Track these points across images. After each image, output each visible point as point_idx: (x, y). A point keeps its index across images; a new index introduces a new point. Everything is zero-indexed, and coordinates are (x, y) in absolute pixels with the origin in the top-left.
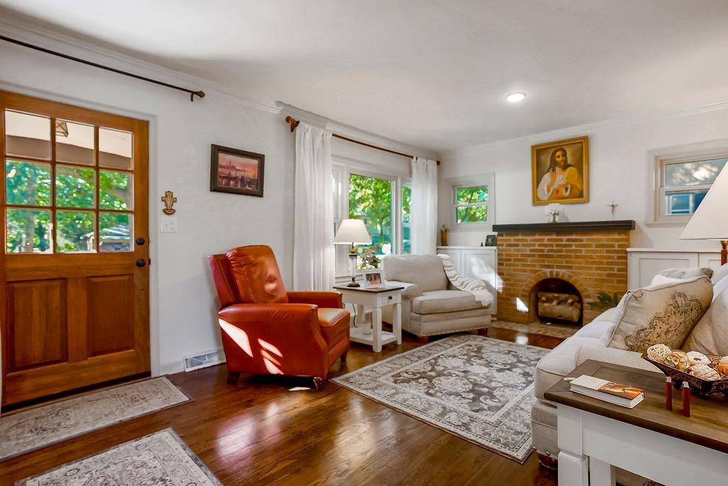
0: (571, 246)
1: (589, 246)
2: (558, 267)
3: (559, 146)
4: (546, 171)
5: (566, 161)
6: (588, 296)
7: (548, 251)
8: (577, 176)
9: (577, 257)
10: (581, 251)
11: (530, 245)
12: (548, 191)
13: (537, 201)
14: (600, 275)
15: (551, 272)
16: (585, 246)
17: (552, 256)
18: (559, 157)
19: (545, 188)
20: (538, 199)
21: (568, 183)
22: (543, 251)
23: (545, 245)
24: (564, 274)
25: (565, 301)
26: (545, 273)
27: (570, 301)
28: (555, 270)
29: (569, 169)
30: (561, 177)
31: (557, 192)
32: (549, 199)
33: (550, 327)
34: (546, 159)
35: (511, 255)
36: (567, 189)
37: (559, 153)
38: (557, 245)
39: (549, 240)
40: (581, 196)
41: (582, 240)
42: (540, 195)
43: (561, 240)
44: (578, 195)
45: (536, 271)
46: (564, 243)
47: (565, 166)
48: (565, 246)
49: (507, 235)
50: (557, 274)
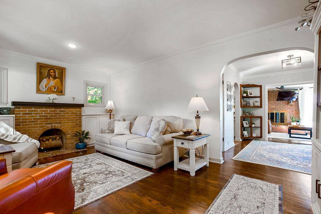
0: (61, 113)
1: (69, 113)
2: (55, 123)
3: (53, 68)
4: (44, 77)
5: (55, 75)
6: (68, 134)
7: (50, 116)
8: (60, 83)
9: (63, 118)
10: (65, 116)
11: (39, 114)
12: (46, 87)
13: (39, 91)
14: (73, 125)
15: (52, 126)
16: (67, 113)
17: (52, 119)
18: (52, 72)
19: (44, 85)
20: (40, 90)
21: (55, 86)
22: (47, 116)
23: (48, 113)
24: (58, 126)
25: (56, 138)
26: (48, 127)
27: (58, 138)
28: (53, 125)
29: (56, 80)
30: (52, 83)
31: (50, 88)
32: (46, 91)
33: (46, 153)
34: (45, 72)
35: (27, 119)
36: (55, 88)
37: (52, 71)
38: (54, 113)
39: (50, 111)
40: (62, 92)
41: (66, 111)
42: (41, 88)
43: (57, 111)
44: (60, 91)
45: (44, 126)
46: (58, 112)
47: (55, 78)
48: (58, 113)
49: (23, 108)
50: (55, 126)
